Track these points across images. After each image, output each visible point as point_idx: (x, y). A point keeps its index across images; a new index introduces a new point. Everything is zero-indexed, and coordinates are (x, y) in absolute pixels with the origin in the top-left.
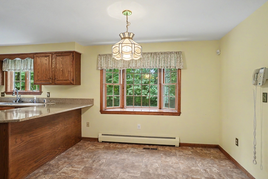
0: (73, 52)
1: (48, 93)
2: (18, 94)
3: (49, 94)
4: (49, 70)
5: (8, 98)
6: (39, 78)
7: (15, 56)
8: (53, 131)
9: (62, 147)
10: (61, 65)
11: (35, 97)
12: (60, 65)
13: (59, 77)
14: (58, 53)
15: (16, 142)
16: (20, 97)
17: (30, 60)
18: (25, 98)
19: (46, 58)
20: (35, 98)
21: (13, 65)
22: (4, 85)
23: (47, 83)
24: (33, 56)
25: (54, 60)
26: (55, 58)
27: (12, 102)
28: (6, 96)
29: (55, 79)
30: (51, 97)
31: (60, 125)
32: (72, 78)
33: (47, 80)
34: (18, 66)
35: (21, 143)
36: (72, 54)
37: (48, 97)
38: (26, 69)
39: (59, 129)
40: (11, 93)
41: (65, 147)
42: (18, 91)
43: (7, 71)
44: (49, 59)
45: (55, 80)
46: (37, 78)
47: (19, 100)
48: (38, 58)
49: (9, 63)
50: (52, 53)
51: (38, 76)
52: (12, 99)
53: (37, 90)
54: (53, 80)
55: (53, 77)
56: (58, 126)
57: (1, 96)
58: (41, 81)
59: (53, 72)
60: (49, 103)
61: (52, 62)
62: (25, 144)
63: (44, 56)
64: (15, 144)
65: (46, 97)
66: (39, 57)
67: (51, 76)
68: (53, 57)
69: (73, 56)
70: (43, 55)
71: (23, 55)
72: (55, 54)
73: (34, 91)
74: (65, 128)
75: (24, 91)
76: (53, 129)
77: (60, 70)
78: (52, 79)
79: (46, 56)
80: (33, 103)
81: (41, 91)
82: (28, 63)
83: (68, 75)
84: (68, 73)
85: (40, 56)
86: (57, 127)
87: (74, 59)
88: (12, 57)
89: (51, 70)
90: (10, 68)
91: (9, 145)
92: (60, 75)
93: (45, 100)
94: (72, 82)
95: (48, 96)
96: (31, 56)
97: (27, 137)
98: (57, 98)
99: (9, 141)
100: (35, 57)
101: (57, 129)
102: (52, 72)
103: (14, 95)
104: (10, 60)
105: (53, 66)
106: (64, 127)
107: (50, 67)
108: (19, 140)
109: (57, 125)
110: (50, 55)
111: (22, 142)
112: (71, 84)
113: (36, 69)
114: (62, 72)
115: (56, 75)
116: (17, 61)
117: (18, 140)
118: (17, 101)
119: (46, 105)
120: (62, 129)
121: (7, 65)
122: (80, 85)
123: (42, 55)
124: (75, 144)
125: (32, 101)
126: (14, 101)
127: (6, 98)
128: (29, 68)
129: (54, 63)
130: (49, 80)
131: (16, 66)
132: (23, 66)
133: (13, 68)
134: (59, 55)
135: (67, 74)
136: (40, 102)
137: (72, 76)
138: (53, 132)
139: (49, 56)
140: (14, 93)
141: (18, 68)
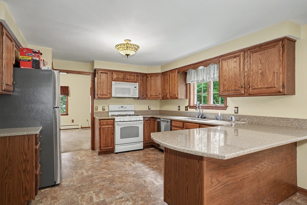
0: (282, 40)
1: (235, 107)
2: (201, 109)
3: (237, 109)
4: (240, 75)
5: (191, 113)
6: (225, 88)
7: (198, 64)
8: (256, 170)
9: (269, 199)
10: (260, 65)
11: (220, 112)
12: (258, 65)
13: (257, 84)
14: (254, 48)
15: (212, 183)
16: (202, 112)
17: (213, 67)
18: (208, 113)
19: (235, 59)
20: (219, 114)
21: (196, 76)
22: (187, 98)
23: (237, 94)
24: (218, 60)
25: (247, 60)
26: (249, 56)
27: (195, 117)
28: (190, 110)
29: (250, 87)
30: (240, 113)
31: (267, 162)
32: (281, 84)
33: (237, 89)
34: (201, 76)
35: (217, 184)
36: (281, 42)
37: (235, 113)
38: (209, 78)
39: (265, 168)
40: (194, 107)
41: (273, 200)
42: (201, 104)
43: (190, 83)
44: (240, 59)
45: (249, 89)
46: (224, 88)
47: (202, 115)
48: (224, 61)
49: (192, 74)
50: (244, 51)
51: (224, 85)
52: (194, 114)
53: (220, 104)
54: (246, 90)
55: (246, 84)
56: (263, 163)
57: (185, 110)
58: (228, 91)
59: (246, 78)
60: (238, 121)
61: (244, 63)
62: (222, 187)
63: (233, 56)
64: (211, 185)
65: (233, 113)
66: (226, 60)
67: (243, 84)
68: (245, 55)
69: (283, 46)
70: (231, 56)
71: (206, 62)
72: (249, 51)
73: (217, 105)
74: (273, 168)
75: (206, 105)
76: (257, 168)
77: (257, 73)
78: (244, 88)
79: (235, 57)
80: (217, 120)
81: (226, 106)
82: (211, 71)
83: (273, 79)
84: (274, 76)
85: (226, 58)
86: (261, 165)
87: (286, 51)
88: (195, 66)
89: (243, 75)
90: (193, 80)
91: (204, 186)
92: (257, 81)
93: (233, 117)
94: (281, 90)
95: (236, 111)
96: (216, 61)
97: (224, 177)
98: (250, 116)
99: (205, 180)
100: (220, 61)
101: (262, 169)
102: (244, 77)
103: (197, 109)
104: (193, 71)
105: (246, 69)
106: (272, 166)
107: (242, 71)
108: (216, 180)
109: (261, 162)
110: (242, 53)
111: (219, 183)
112: (279, 93)
113: (222, 76)
114: (262, 75)
115: (251, 81)
116: (199, 70)
117: (214, 180)
118: (200, 117)
119: (233, 124)
120: (269, 168)
121: (190, 77)
122: (295, 94)
123: (229, 56)
124: (287, 198)
125: (216, 118)
126: (197, 117)
127: (189, 112)
128: (212, 77)
129: (247, 63)
130: (240, 89)
131: (199, 76)
132: (205, 76)
133: (196, 80)
134: (256, 50)
135: (272, 77)
136: (225, 119)
137: (281, 80)
138: (256, 173)
139: (239, 56)
140: (197, 107)
141: (201, 78)
